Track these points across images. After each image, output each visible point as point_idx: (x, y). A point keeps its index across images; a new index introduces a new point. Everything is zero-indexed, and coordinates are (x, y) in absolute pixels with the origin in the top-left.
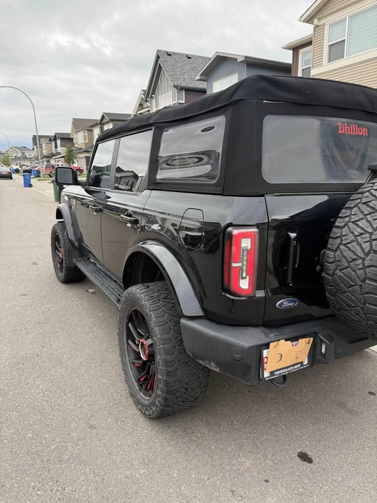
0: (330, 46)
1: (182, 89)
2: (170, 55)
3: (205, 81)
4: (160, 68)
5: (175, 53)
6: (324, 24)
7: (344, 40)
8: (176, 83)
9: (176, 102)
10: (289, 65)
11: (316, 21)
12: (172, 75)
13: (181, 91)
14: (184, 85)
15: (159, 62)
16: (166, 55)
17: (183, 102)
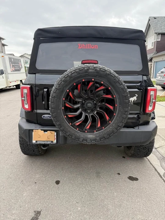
1: (159, 34)
2: (156, 18)
4: (150, 25)
5: (158, 17)
8: (156, 32)
9: (156, 40)
12: (155, 28)
14: (161, 32)
15: (149, 23)
16: (153, 19)
17: (160, 40)
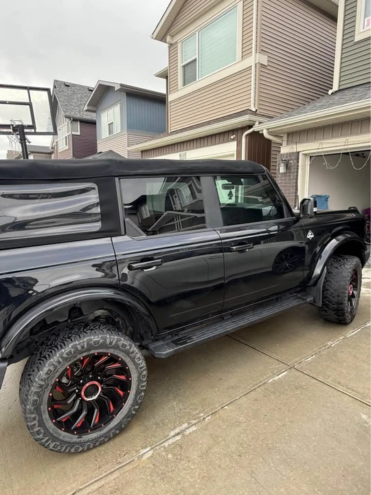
0: (184, 66)
1: (75, 120)
2: (68, 86)
3: (95, 112)
5: (74, 85)
6: (176, 43)
7: (195, 60)
8: (68, 114)
9: (70, 133)
10: (164, 95)
11: (168, 38)
12: (66, 105)
13: (74, 122)
14: (78, 116)
15: (54, 92)
16: (63, 86)
17: (79, 133)
